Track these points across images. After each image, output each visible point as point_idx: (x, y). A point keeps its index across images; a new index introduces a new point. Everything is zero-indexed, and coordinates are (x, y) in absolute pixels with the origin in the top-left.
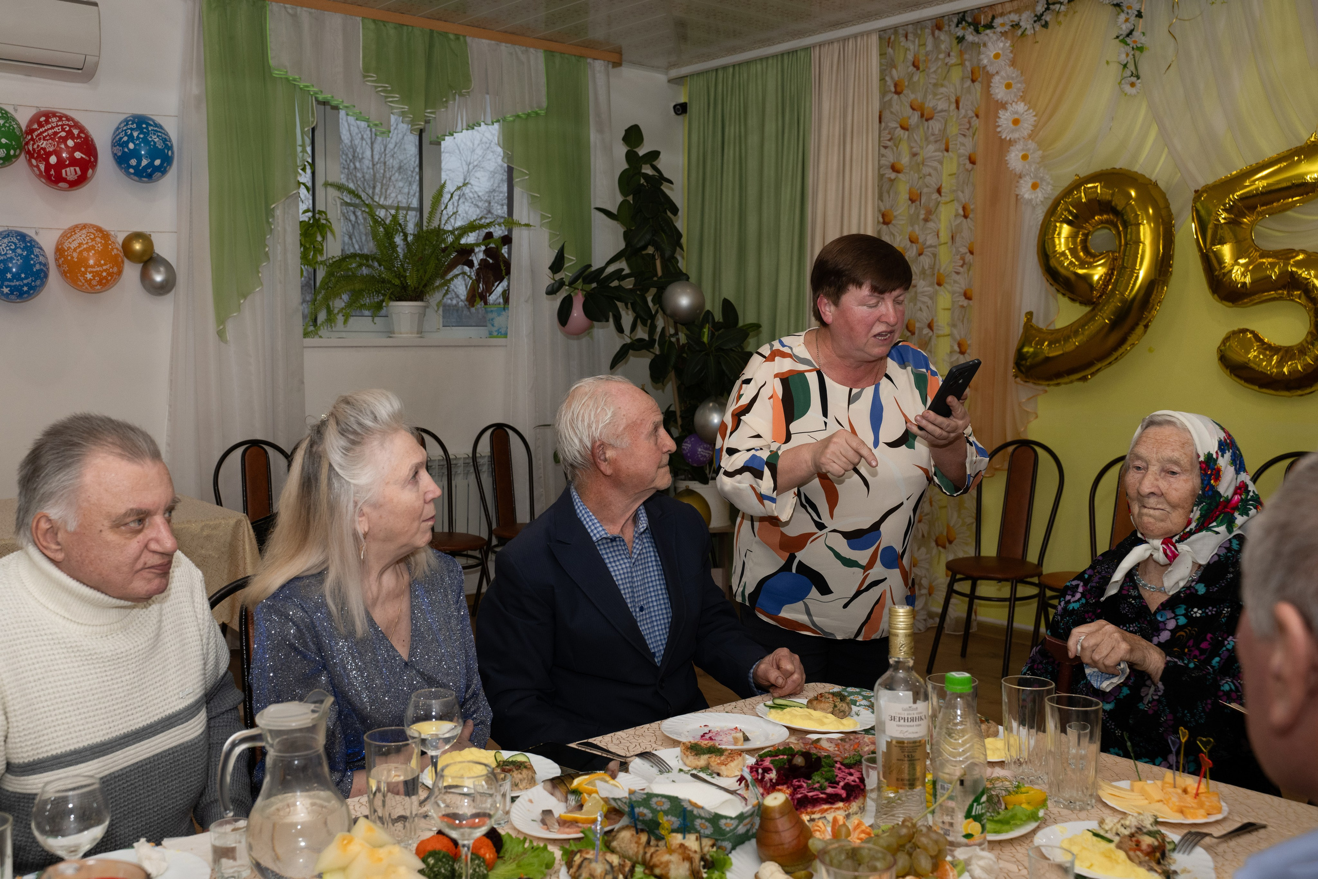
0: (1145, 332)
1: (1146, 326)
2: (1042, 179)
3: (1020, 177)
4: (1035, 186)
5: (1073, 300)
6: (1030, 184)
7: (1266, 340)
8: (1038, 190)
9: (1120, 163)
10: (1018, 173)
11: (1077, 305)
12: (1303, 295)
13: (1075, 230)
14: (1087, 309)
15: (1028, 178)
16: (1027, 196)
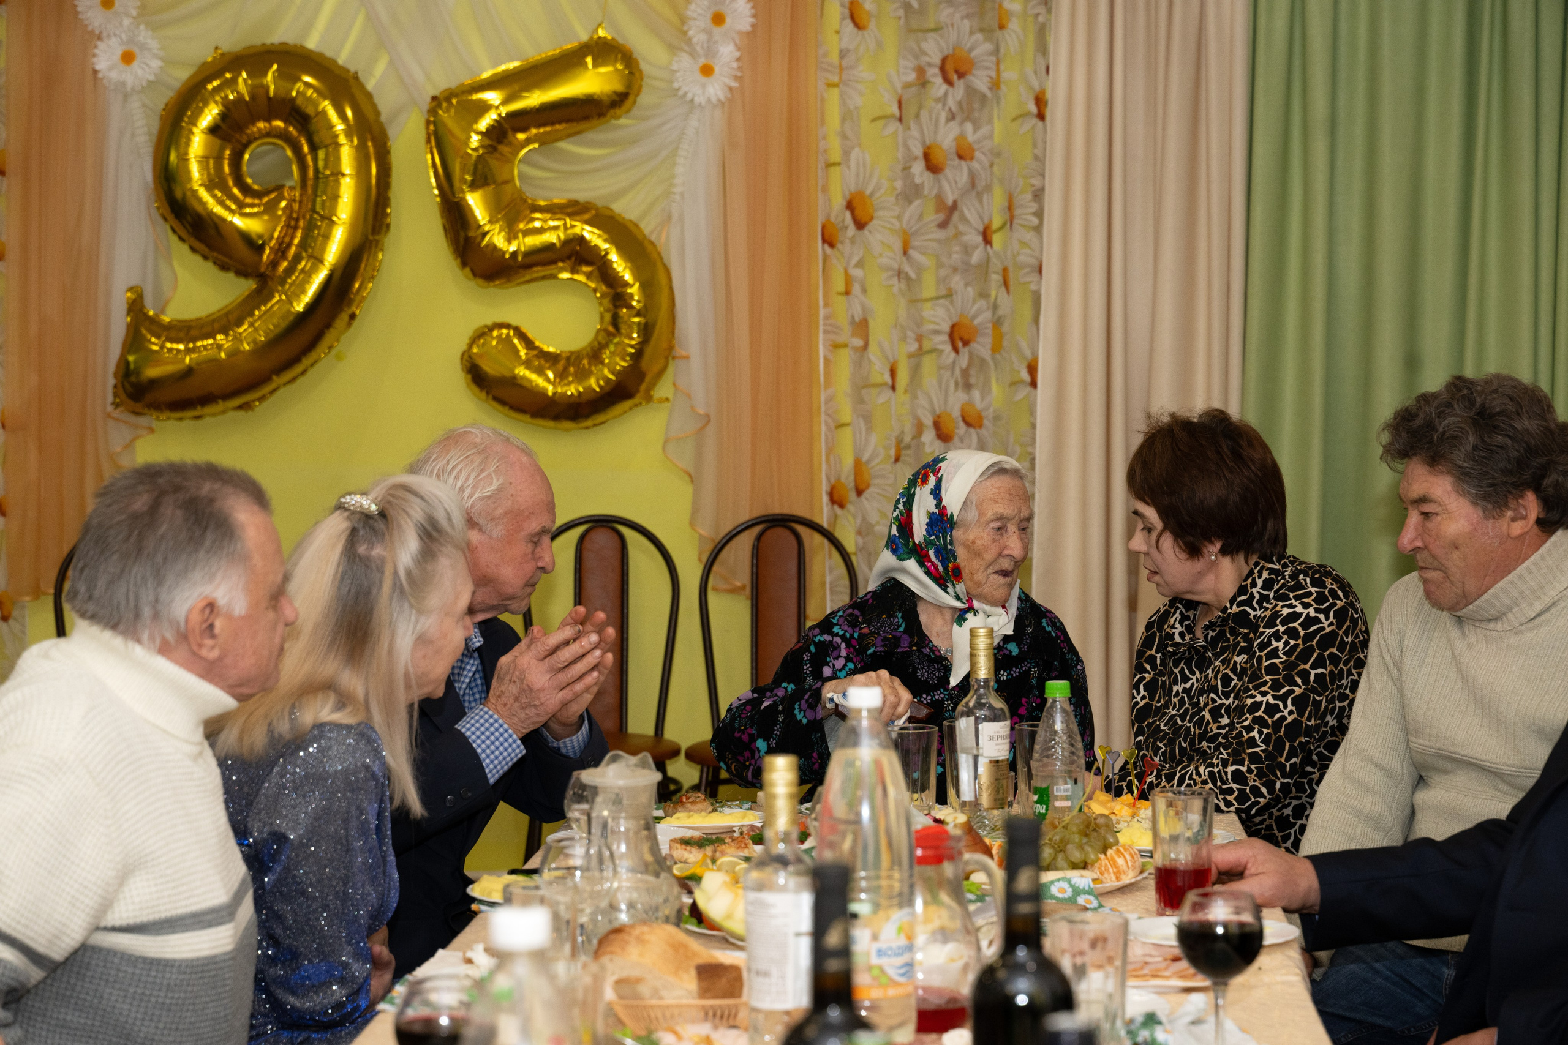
0: (349, 324)
1: (353, 317)
2: (143, 47)
3: (100, 38)
4: (128, 58)
5: (224, 268)
6: (119, 52)
7: (537, 343)
8: (135, 64)
9: (281, 35)
10: (97, 32)
11: (231, 276)
12: (596, 273)
13: (218, 142)
14: (250, 285)
15: (114, 41)
16: (114, 75)
